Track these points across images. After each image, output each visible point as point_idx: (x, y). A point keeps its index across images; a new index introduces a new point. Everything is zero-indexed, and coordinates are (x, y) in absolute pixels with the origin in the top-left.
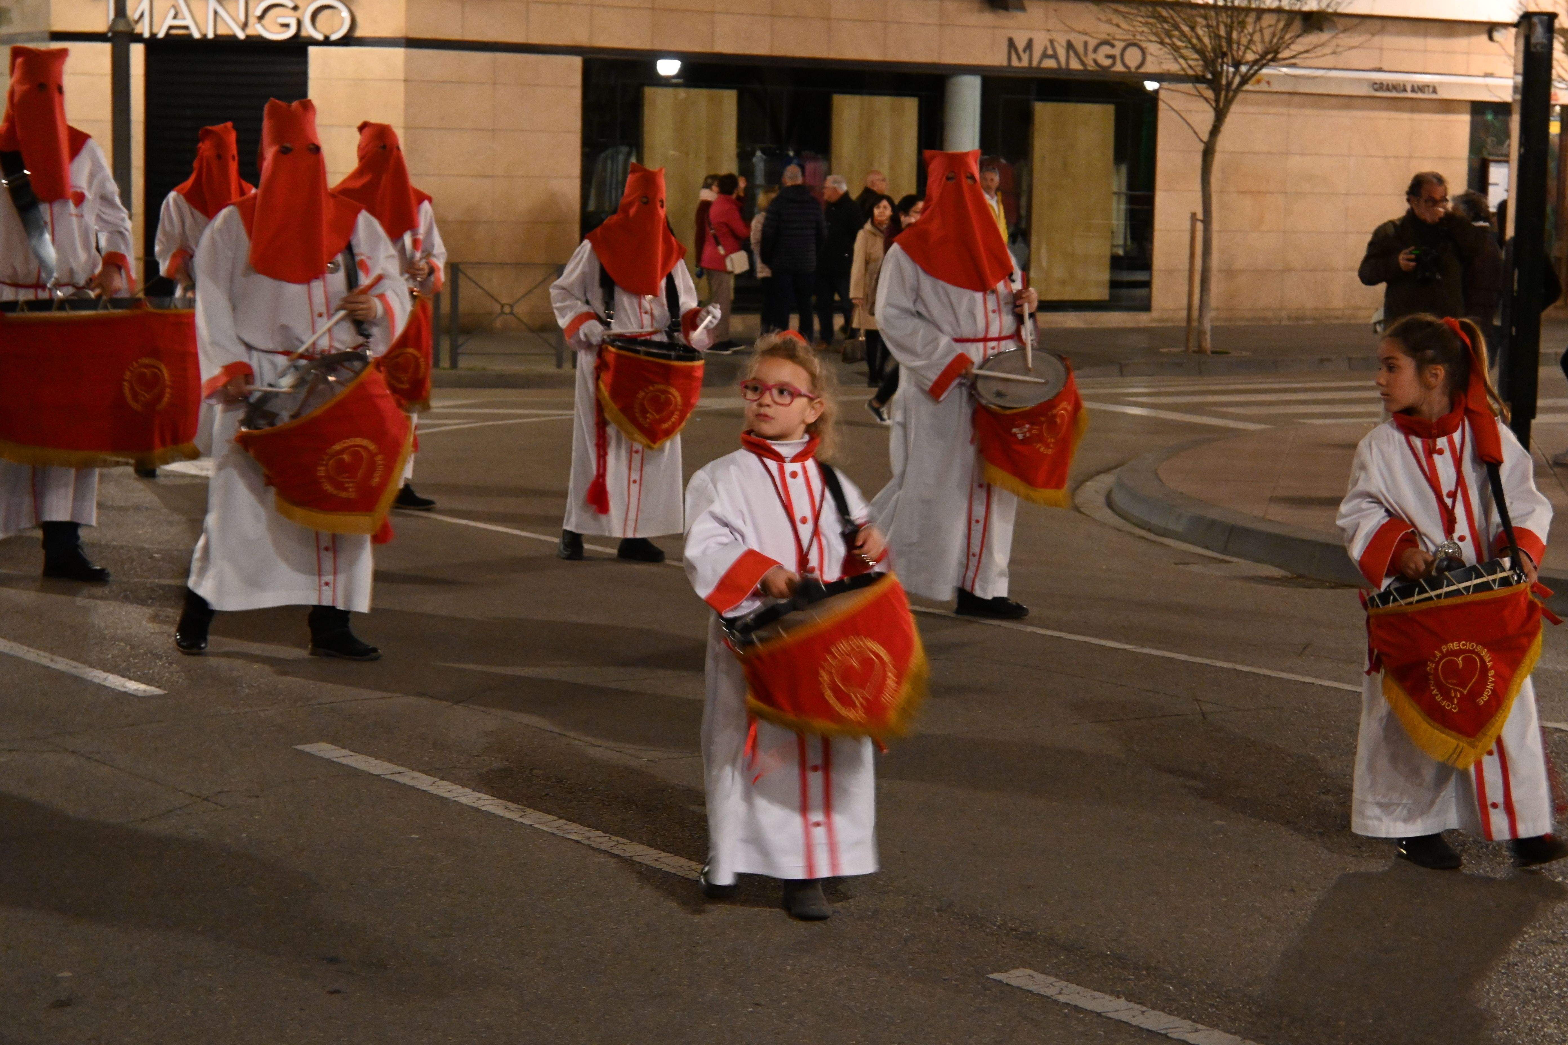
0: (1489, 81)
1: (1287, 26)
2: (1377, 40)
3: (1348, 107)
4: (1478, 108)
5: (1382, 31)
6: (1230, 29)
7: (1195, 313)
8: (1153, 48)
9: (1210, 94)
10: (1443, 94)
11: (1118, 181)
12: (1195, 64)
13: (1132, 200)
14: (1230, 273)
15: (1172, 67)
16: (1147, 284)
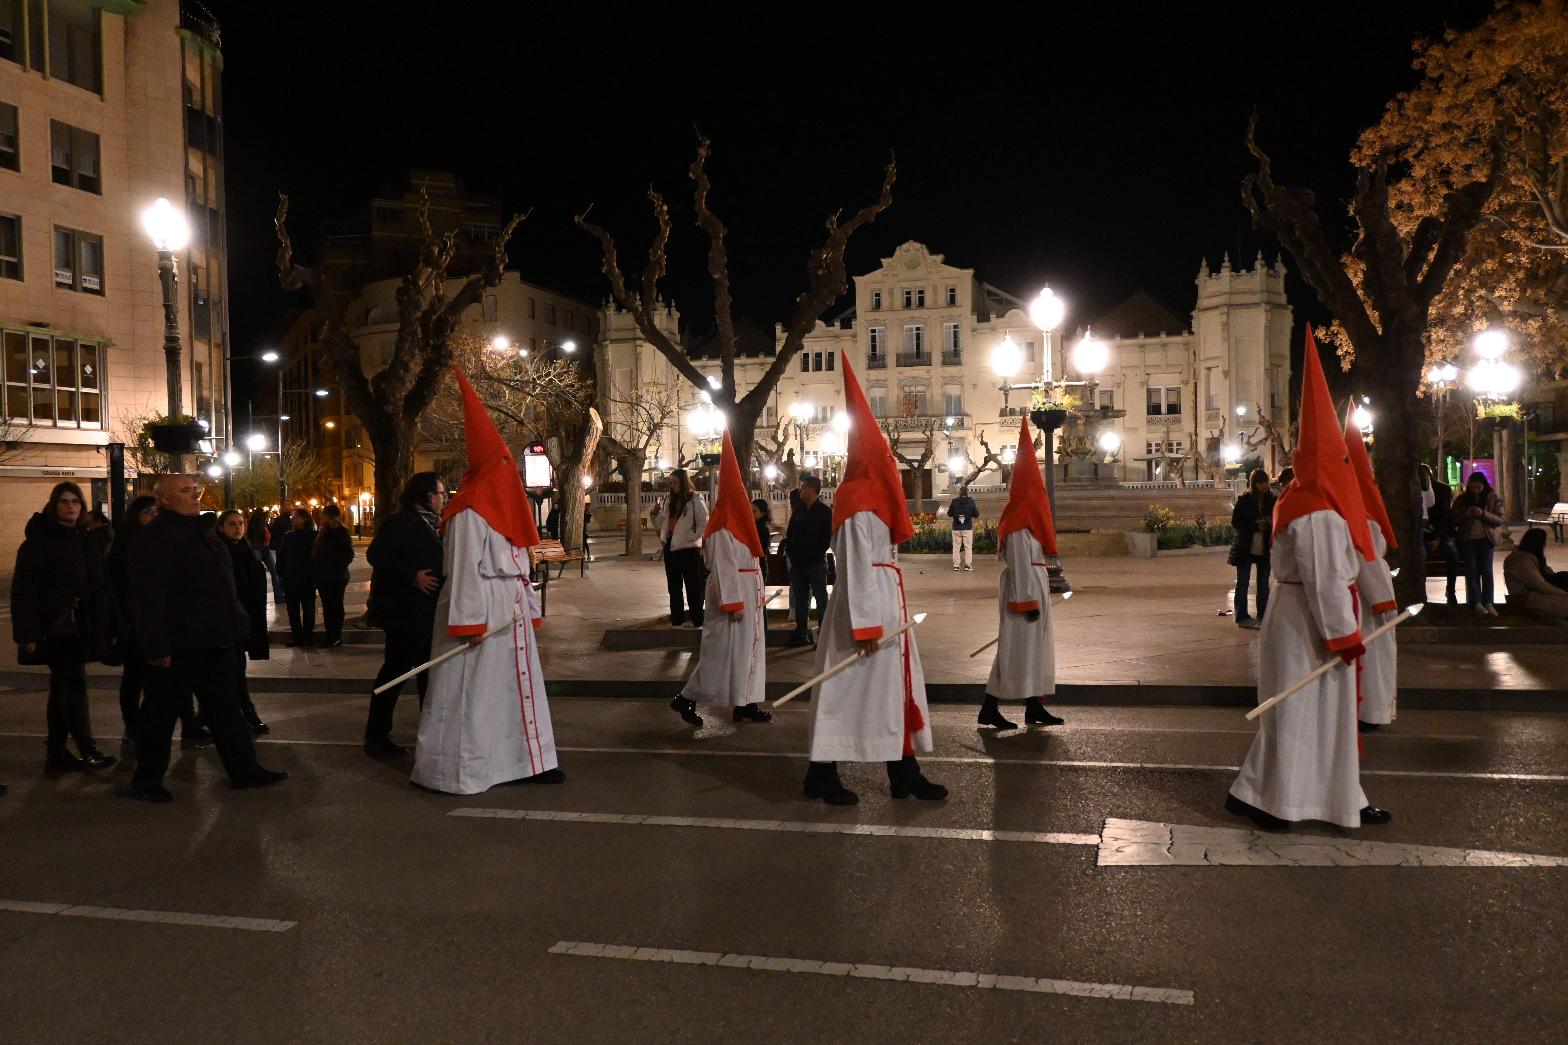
0: (98, 469)
2: (44, 453)
3: (33, 482)
4: (94, 481)
5: (46, 449)
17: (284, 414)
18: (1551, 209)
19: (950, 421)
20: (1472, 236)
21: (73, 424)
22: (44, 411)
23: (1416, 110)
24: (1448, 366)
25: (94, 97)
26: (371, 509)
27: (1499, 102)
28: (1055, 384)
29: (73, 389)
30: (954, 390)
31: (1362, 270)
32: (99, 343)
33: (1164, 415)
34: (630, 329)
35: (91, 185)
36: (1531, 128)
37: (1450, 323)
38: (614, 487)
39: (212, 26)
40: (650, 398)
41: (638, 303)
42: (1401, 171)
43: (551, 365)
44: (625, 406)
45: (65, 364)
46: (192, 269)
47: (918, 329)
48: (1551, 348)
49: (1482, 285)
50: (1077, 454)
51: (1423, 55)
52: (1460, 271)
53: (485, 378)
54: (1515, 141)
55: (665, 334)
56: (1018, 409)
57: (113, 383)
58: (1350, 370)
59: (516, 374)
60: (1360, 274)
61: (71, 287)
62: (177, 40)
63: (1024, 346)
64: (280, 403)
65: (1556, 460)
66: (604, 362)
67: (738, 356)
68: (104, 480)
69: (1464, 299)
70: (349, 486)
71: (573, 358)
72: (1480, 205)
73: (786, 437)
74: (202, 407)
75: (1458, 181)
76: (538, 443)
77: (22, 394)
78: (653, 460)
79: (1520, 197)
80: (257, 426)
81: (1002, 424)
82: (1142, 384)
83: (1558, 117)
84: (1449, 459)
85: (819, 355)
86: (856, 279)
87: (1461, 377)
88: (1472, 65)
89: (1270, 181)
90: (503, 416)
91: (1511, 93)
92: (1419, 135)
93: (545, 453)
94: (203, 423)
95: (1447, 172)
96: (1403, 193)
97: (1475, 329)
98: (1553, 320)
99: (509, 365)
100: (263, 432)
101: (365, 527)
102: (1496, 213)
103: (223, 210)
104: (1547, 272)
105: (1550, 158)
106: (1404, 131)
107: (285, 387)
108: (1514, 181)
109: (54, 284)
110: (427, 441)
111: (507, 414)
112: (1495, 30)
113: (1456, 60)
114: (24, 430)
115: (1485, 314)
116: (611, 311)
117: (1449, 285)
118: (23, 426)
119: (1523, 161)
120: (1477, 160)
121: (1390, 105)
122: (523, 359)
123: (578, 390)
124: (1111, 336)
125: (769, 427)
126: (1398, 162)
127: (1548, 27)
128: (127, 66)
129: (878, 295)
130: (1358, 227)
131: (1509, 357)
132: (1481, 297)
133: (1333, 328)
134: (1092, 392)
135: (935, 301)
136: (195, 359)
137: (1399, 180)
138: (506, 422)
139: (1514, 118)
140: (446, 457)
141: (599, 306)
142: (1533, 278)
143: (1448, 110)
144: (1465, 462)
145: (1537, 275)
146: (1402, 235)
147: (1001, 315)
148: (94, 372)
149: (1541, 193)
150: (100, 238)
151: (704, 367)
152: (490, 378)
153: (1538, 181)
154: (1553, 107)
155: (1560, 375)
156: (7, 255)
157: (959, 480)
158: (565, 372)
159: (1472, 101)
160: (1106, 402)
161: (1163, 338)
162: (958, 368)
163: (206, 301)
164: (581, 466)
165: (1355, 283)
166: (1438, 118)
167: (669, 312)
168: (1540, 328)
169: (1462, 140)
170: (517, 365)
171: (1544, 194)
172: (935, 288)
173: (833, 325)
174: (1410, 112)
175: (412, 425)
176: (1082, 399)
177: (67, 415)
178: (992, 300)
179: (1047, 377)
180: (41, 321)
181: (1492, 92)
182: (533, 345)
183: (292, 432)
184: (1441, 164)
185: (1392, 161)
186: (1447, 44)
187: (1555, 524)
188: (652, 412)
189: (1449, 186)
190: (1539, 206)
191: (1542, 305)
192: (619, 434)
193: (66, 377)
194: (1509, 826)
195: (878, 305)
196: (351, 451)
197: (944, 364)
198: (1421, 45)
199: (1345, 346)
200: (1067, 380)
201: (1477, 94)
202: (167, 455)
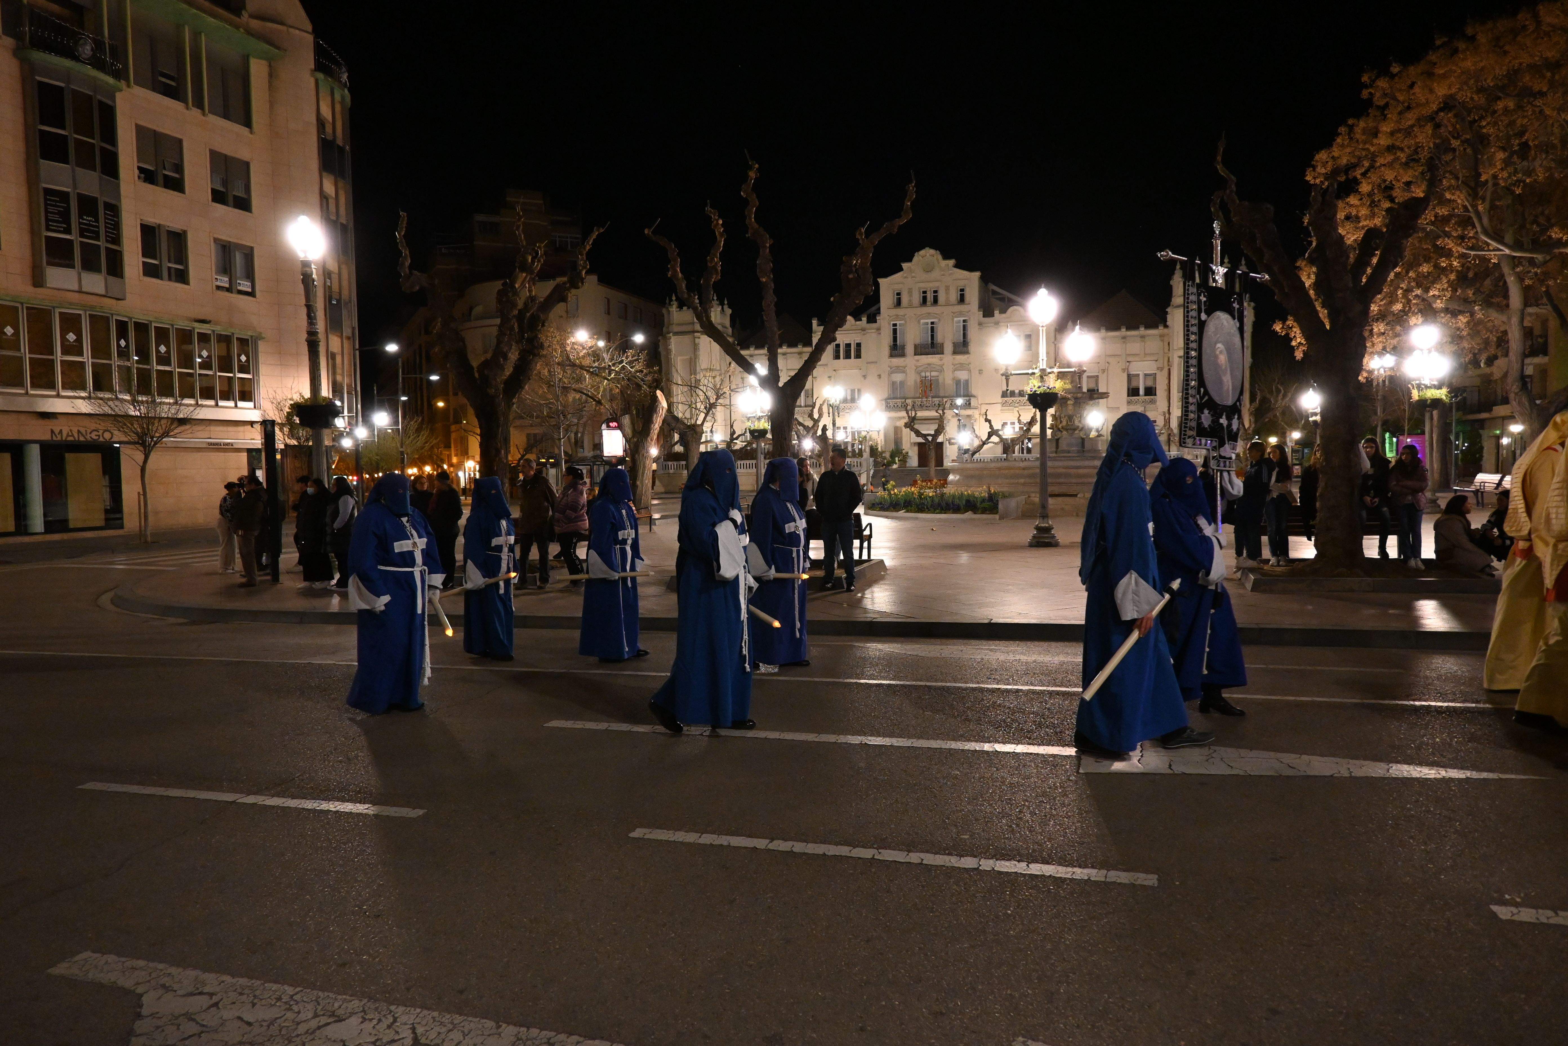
0: (252, 441)
1: (172, 424)
2: (208, 428)
3: (199, 452)
4: (249, 451)
5: (210, 425)
6: (148, 425)
7: (143, 529)
8: (116, 432)
9: (142, 448)
10: (235, 446)
11: (106, 481)
12: (134, 438)
13: (111, 487)
14: (156, 513)
15: (125, 439)
16: (121, 519)
17: (404, 395)
18: (1480, 219)
19: (959, 401)
20: (1411, 244)
21: (231, 404)
22: (208, 394)
23: (1364, 134)
24: (1388, 355)
25: (245, 130)
26: (475, 474)
27: (1437, 126)
28: (1049, 370)
29: (231, 375)
30: (963, 375)
31: (1314, 273)
32: (252, 337)
33: (1142, 397)
34: (690, 324)
35: (244, 204)
36: (1465, 149)
37: (1390, 318)
38: (677, 457)
39: (340, 69)
40: (706, 381)
41: (697, 301)
42: (1349, 187)
43: (623, 354)
44: (686, 389)
45: (224, 353)
46: (326, 274)
47: (932, 323)
48: (1478, 340)
49: (1419, 286)
50: (1067, 430)
51: (1371, 86)
52: (1399, 273)
53: (569, 365)
54: (1450, 161)
55: (719, 327)
56: (1017, 391)
57: (263, 369)
58: (1303, 359)
59: (594, 362)
60: (1313, 277)
61: (228, 290)
62: (312, 81)
63: (1022, 338)
64: (400, 385)
65: (1480, 436)
66: (668, 352)
67: (781, 346)
68: (258, 451)
69: (1403, 298)
70: (456, 455)
71: (642, 348)
72: (1417, 216)
73: (821, 415)
74: (336, 389)
75: (1400, 195)
76: (613, 420)
77: (189, 379)
78: (709, 434)
79: (1454, 209)
80: (381, 405)
81: (1004, 404)
82: (1124, 370)
83: (1488, 139)
84: (1387, 435)
85: (848, 346)
86: (880, 280)
87: (1398, 364)
88: (1414, 94)
89: (1236, 197)
90: (584, 396)
91: (1446, 118)
92: (1366, 155)
93: (620, 427)
94: (338, 403)
95: (1391, 188)
96: (1351, 206)
97: (1411, 323)
98: (1479, 316)
99: (589, 354)
100: (386, 410)
101: (470, 489)
102: (1432, 223)
103: (351, 225)
104: (1476, 274)
105: (1480, 175)
106: (1353, 152)
107: (403, 374)
108: (1448, 196)
109: (214, 288)
110: (522, 418)
111: (587, 395)
112: (1435, 64)
113: (1400, 90)
114: (192, 408)
115: (1420, 311)
116: (674, 308)
117: (1390, 286)
118: (191, 405)
119: (1457, 178)
120: (1417, 177)
121: (1342, 129)
122: (600, 349)
123: (646, 375)
124: (1098, 329)
125: (806, 406)
126: (1347, 179)
127: (1481, 61)
128: (272, 104)
129: (898, 294)
130: (1311, 237)
131: (1440, 348)
132: (1417, 296)
133: (1288, 323)
134: (1080, 377)
135: (947, 299)
136: (330, 349)
137: (1348, 195)
138: (586, 402)
139: (1449, 140)
140: (537, 432)
141: (663, 304)
142: (1463, 279)
143: (1392, 134)
144: (1401, 438)
145: (1467, 276)
146: (1349, 242)
147: (1003, 311)
148: (248, 361)
149: (1472, 206)
150: (252, 248)
151: (751, 356)
152: (573, 365)
153: (1470, 195)
154: (1484, 131)
155: (1485, 363)
156: (175, 263)
157: (966, 451)
158: (635, 360)
159: (1412, 126)
160: (1092, 386)
161: (1142, 331)
162: (966, 356)
163: (339, 301)
164: (649, 439)
165: (1307, 285)
166: (1383, 141)
167: (723, 308)
168: (1468, 322)
169: (1404, 160)
170: (596, 354)
171: (1475, 207)
172: (947, 289)
173: (861, 320)
174: (1358, 134)
175: (509, 405)
176: (1072, 382)
177: (226, 396)
178: (997, 299)
179: (1042, 365)
180: (203, 318)
181: (1431, 118)
182: (609, 338)
183: (410, 411)
184: (1385, 181)
185: (1342, 178)
186: (1392, 76)
187: (1477, 491)
188: (709, 394)
189: (1392, 199)
190: (1470, 218)
191: (1470, 302)
192: (680, 412)
193: (226, 364)
194: (1427, 744)
195: (899, 303)
196: (458, 426)
197: (955, 352)
198: (1369, 78)
199: (1298, 339)
200: (1059, 367)
201: (1418, 120)
202: (308, 429)
